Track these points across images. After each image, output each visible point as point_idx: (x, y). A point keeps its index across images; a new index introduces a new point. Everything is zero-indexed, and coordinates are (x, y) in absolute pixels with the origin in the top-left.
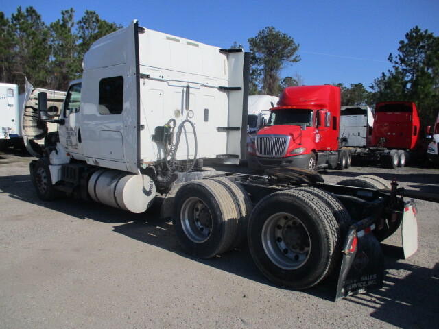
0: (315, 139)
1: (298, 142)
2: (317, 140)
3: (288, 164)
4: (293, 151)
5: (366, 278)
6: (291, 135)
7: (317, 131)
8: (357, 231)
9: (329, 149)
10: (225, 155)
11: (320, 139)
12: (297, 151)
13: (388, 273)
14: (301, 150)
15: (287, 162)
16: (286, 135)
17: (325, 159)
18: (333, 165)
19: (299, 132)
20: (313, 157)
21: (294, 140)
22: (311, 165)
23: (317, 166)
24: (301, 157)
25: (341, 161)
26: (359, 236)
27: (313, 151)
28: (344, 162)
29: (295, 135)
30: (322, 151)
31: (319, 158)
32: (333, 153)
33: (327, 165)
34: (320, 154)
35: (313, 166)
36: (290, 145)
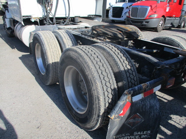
0: (166, 9)
1: (154, 11)
2: (167, 10)
3: (147, 23)
4: (150, 16)
5: (139, 133)
6: (151, 6)
7: (168, 5)
8: (133, 96)
9: (174, 16)
10: (94, 15)
11: (169, 10)
12: (153, 16)
13: (171, 119)
14: (156, 16)
15: (146, 22)
16: (148, 6)
17: (171, 22)
18: (176, 25)
19: (156, 5)
20: (163, 20)
21: (152, 9)
22: (160, 25)
23: (165, 26)
24: (154, 20)
25: (181, 24)
26: (134, 101)
27: (163, 16)
28: (182, 25)
29: (153, 6)
30: (170, 17)
31: (166, 21)
32: (177, 18)
33: (171, 25)
34: (167, 18)
35: (162, 25)
36: (149, 13)
